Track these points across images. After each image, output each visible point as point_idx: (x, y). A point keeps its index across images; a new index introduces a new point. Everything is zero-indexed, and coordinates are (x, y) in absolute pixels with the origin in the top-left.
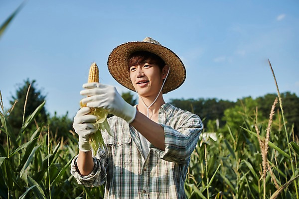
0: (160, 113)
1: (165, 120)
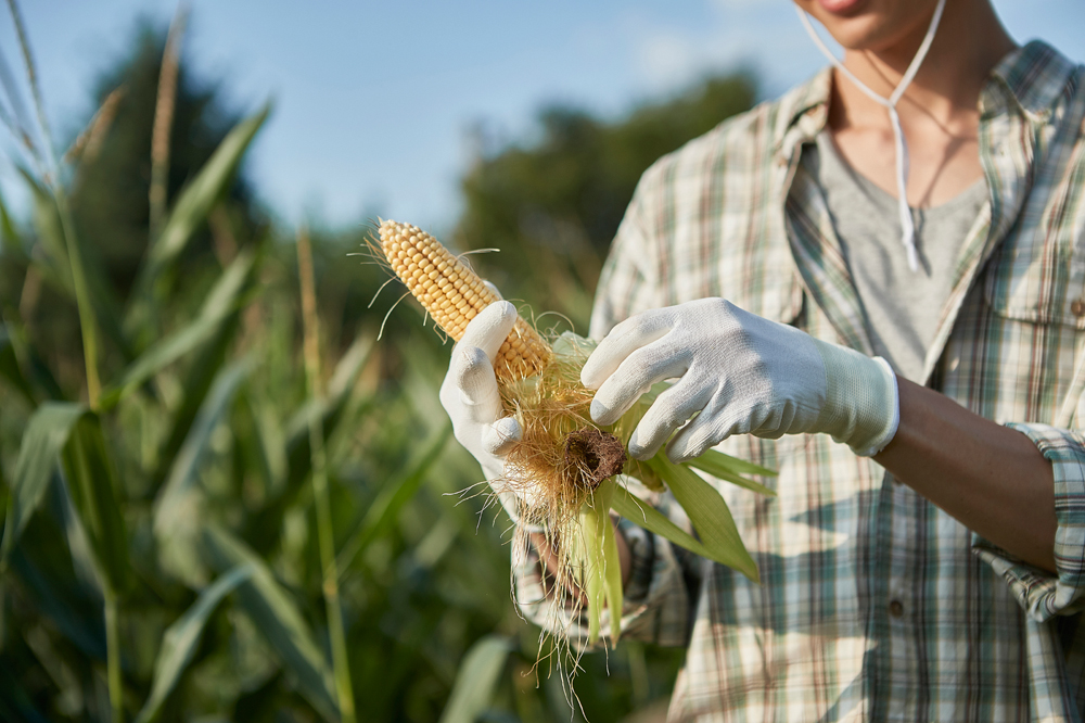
0: (987, 117)
1: (1023, 169)
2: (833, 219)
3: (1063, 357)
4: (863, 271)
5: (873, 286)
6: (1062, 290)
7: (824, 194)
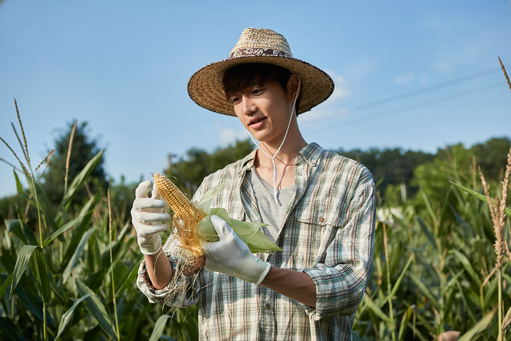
1: (306, 179)
2: (254, 193)
3: (317, 234)
4: (262, 207)
5: (264, 212)
6: (317, 214)
7: (252, 186)
